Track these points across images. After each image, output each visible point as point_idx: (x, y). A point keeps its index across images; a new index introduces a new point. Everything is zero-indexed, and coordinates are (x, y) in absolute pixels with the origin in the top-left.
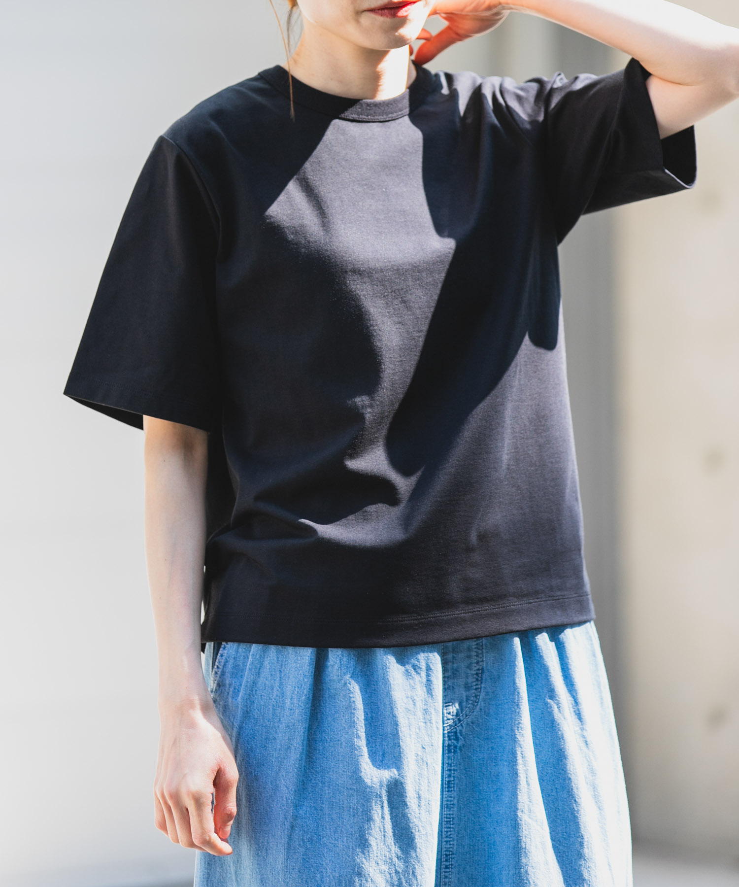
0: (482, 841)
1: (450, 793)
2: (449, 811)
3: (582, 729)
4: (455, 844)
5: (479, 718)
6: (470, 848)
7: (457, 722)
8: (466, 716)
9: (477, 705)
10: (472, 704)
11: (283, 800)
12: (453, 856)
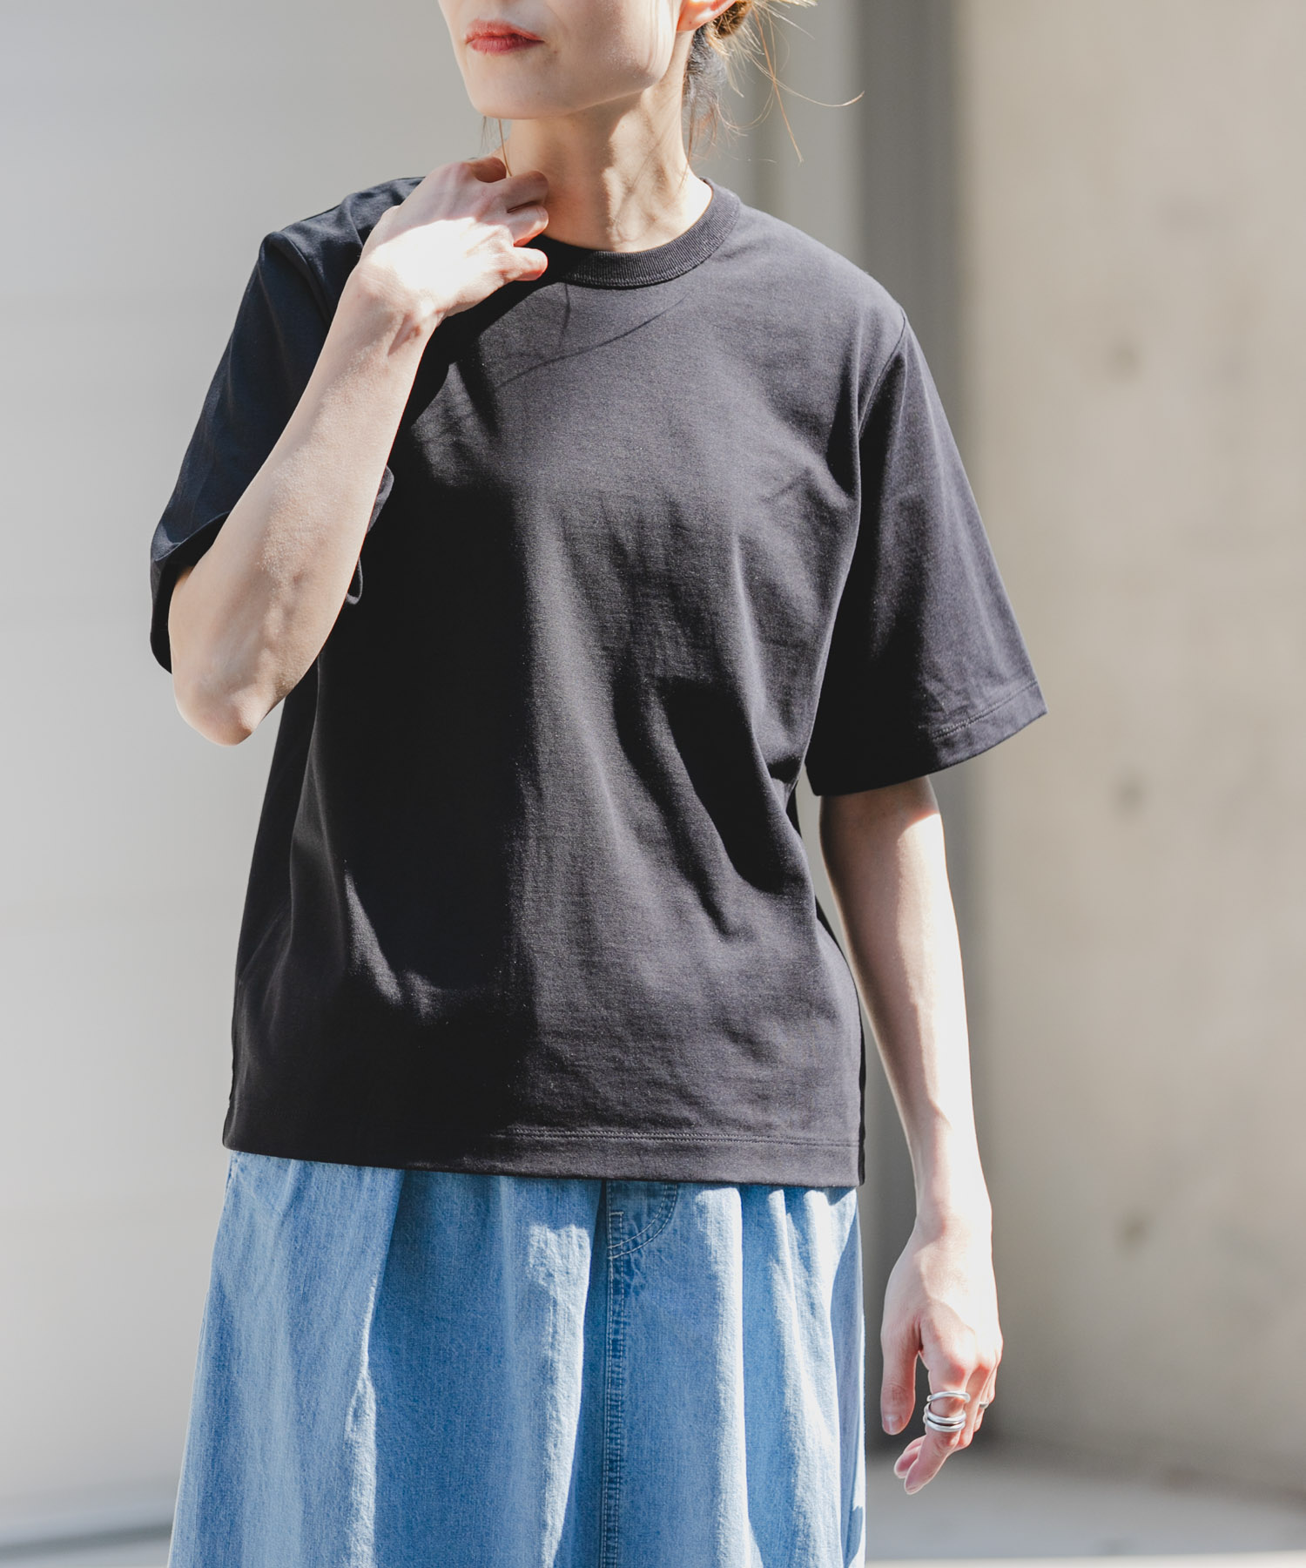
0: (670, 1445)
1: (617, 1360)
2: (616, 1389)
3: (809, 1283)
4: (626, 1444)
5: (672, 1243)
6: (651, 1454)
7: (631, 1245)
8: (648, 1238)
9: (669, 1222)
10: (659, 1219)
11: (347, 1335)
12: (623, 1464)
